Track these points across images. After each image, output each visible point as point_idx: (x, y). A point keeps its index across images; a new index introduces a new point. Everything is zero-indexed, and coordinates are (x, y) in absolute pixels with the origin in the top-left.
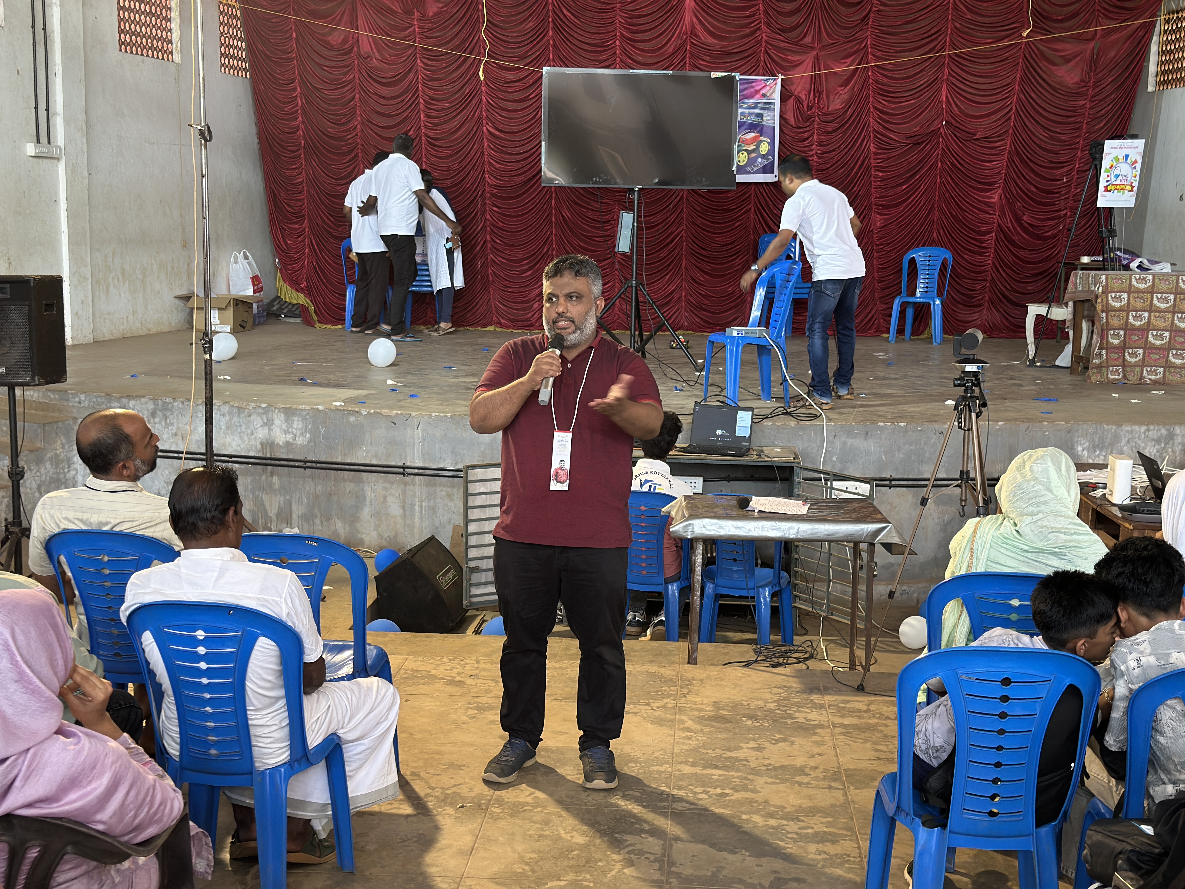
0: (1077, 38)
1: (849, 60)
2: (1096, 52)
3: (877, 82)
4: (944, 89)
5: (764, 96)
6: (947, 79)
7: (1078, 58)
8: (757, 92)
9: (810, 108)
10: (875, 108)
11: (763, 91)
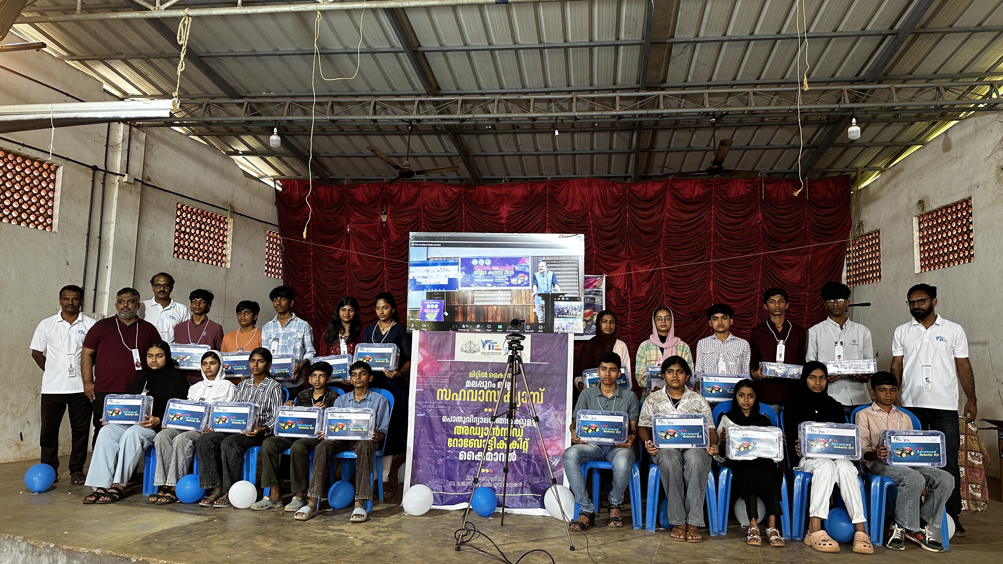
0: (796, 252)
1: (649, 266)
2: (809, 261)
3: (668, 279)
4: (711, 283)
5: (595, 287)
6: (713, 277)
7: (799, 265)
8: (591, 284)
9: (625, 295)
10: (667, 295)
11: (595, 284)
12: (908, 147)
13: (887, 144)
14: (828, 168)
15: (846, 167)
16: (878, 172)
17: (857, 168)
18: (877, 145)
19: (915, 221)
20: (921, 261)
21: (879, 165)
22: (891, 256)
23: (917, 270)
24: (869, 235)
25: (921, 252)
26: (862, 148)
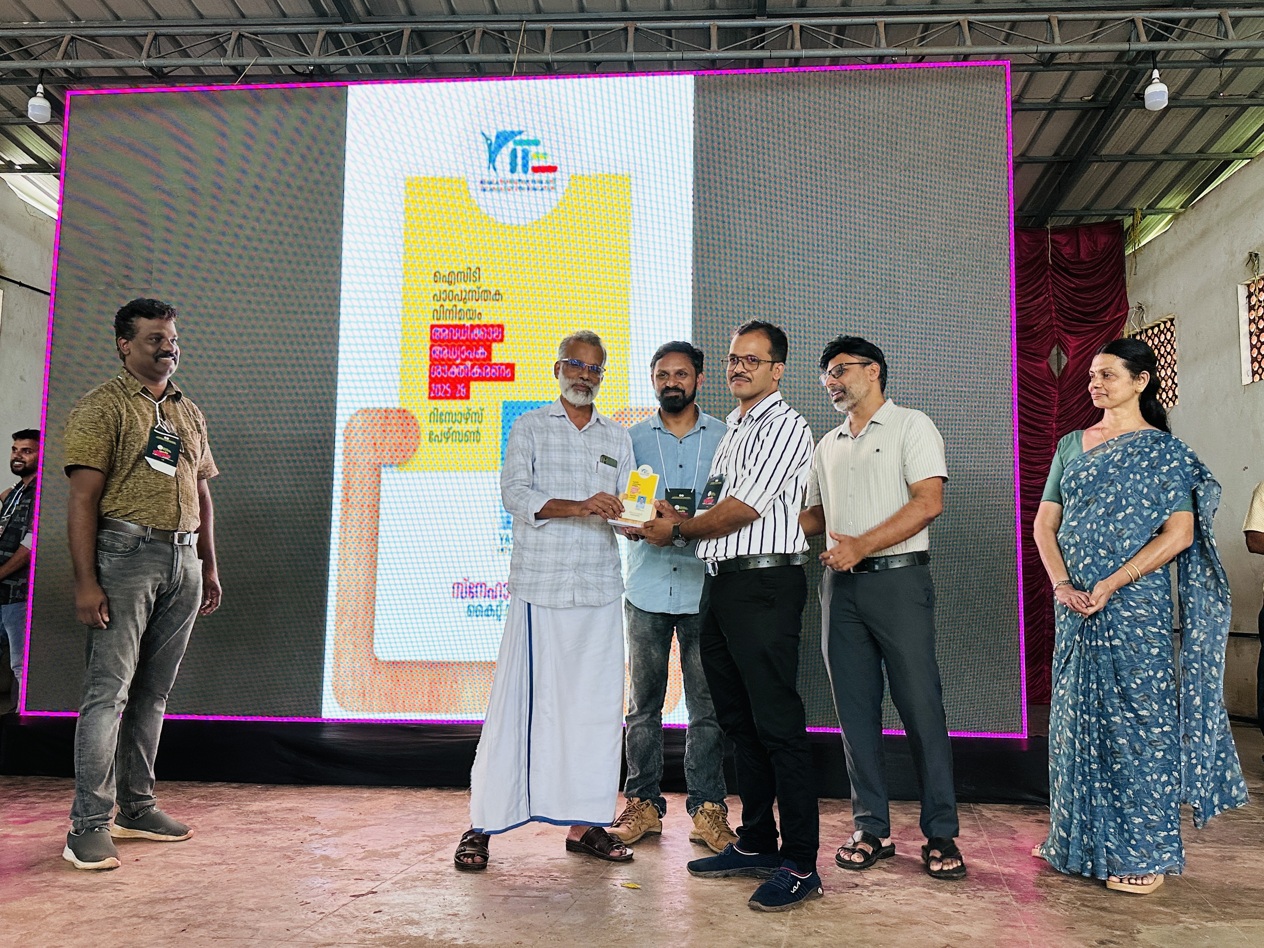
12: (1227, 164)
13: (1192, 157)
14: (1086, 208)
15: (1117, 208)
16: (1170, 216)
17: (1134, 210)
18: (1177, 158)
19: (1242, 292)
20: (1252, 363)
21: (1171, 205)
22: (1196, 359)
23: (1247, 379)
24: (1152, 328)
25: (1252, 347)
26: (1151, 163)
